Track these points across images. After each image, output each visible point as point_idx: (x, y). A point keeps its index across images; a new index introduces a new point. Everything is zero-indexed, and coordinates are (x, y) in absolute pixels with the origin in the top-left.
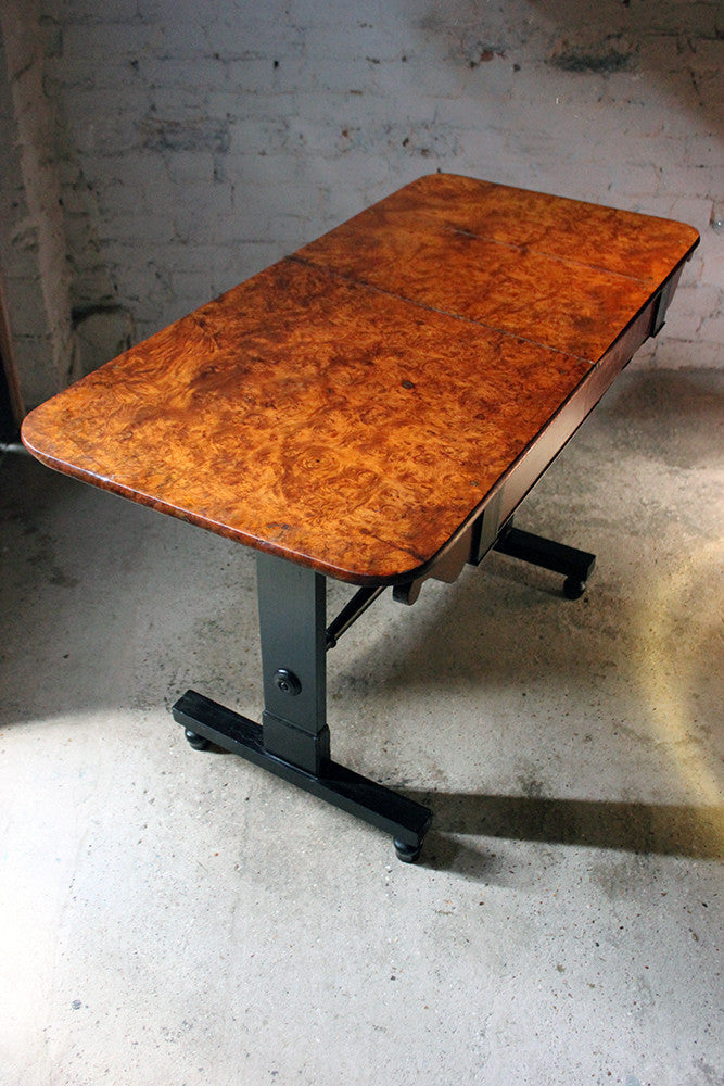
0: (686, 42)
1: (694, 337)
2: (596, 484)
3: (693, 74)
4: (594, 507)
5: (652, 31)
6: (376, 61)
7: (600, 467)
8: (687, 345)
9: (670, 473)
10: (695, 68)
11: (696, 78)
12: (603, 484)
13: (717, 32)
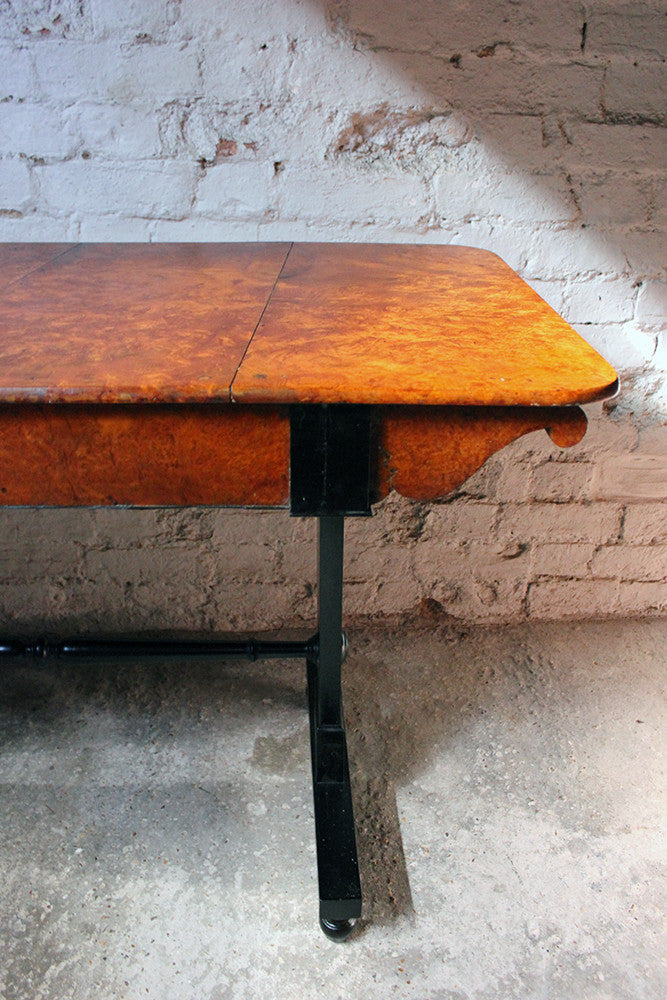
0: (555, 128)
1: (582, 571)
2: (443, 889)
3: (569, 179)
4: (440, 955)
5: (500, 109)
6: (39, 161)
7: (449, 843)
8: (571, 584)
9: (570, 846)
10: (573, 169)
11: (576, 187)
12: (457, 886)
13: (606, 113)
